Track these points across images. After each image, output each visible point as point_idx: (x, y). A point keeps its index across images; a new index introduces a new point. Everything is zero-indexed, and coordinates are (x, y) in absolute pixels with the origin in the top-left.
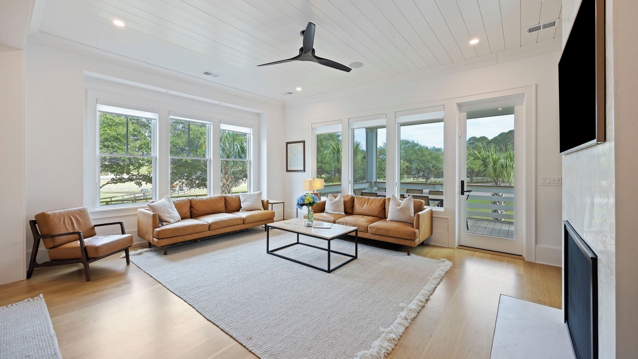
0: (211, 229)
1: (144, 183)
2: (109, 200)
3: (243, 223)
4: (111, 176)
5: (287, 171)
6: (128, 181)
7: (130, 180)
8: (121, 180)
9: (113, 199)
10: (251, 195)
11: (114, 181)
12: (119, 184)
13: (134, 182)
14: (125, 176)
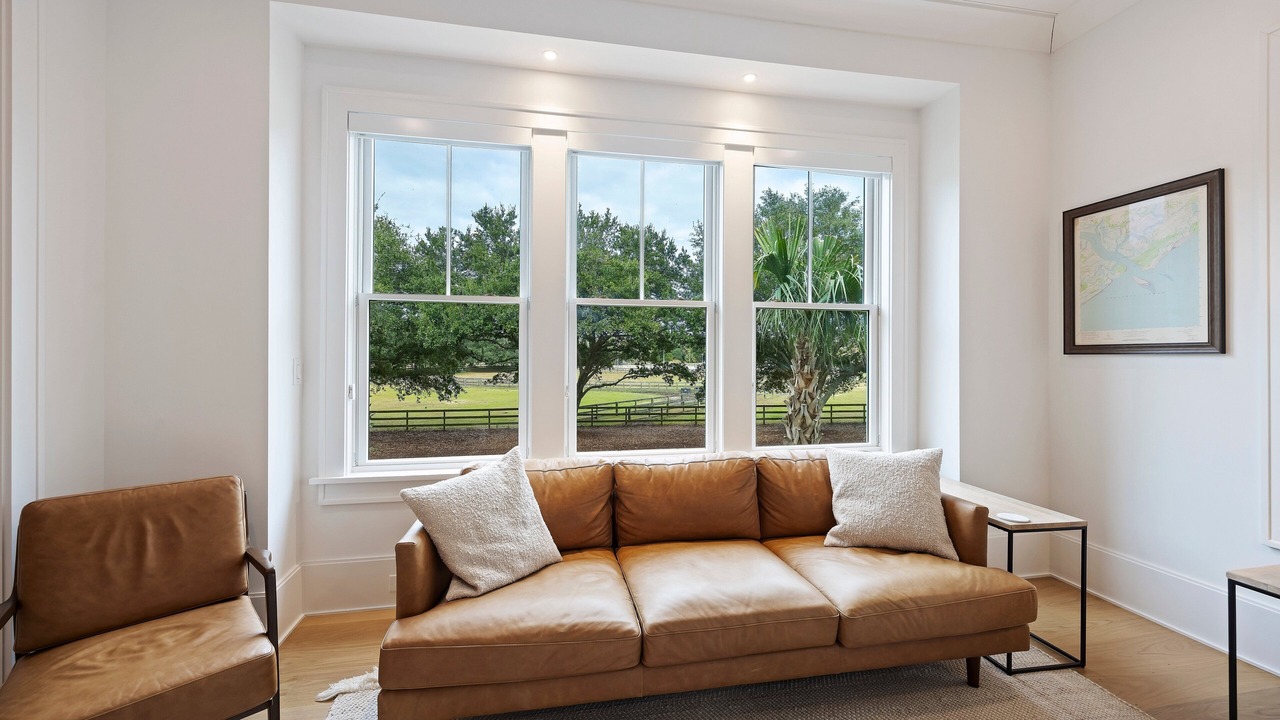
0: (650, 660)
1: (676, 378)
2: (633, 404)
3: (838, 642)
4: (629, 366)
5: (1071, 347)
6: (651, 375)
7: (656, 372)
8: (643, 373)
9: (638, 404)
10: (883, 467)
11: (633, 374)
12: (640, 380)
13: (661, 376)
14: (649, 366)
